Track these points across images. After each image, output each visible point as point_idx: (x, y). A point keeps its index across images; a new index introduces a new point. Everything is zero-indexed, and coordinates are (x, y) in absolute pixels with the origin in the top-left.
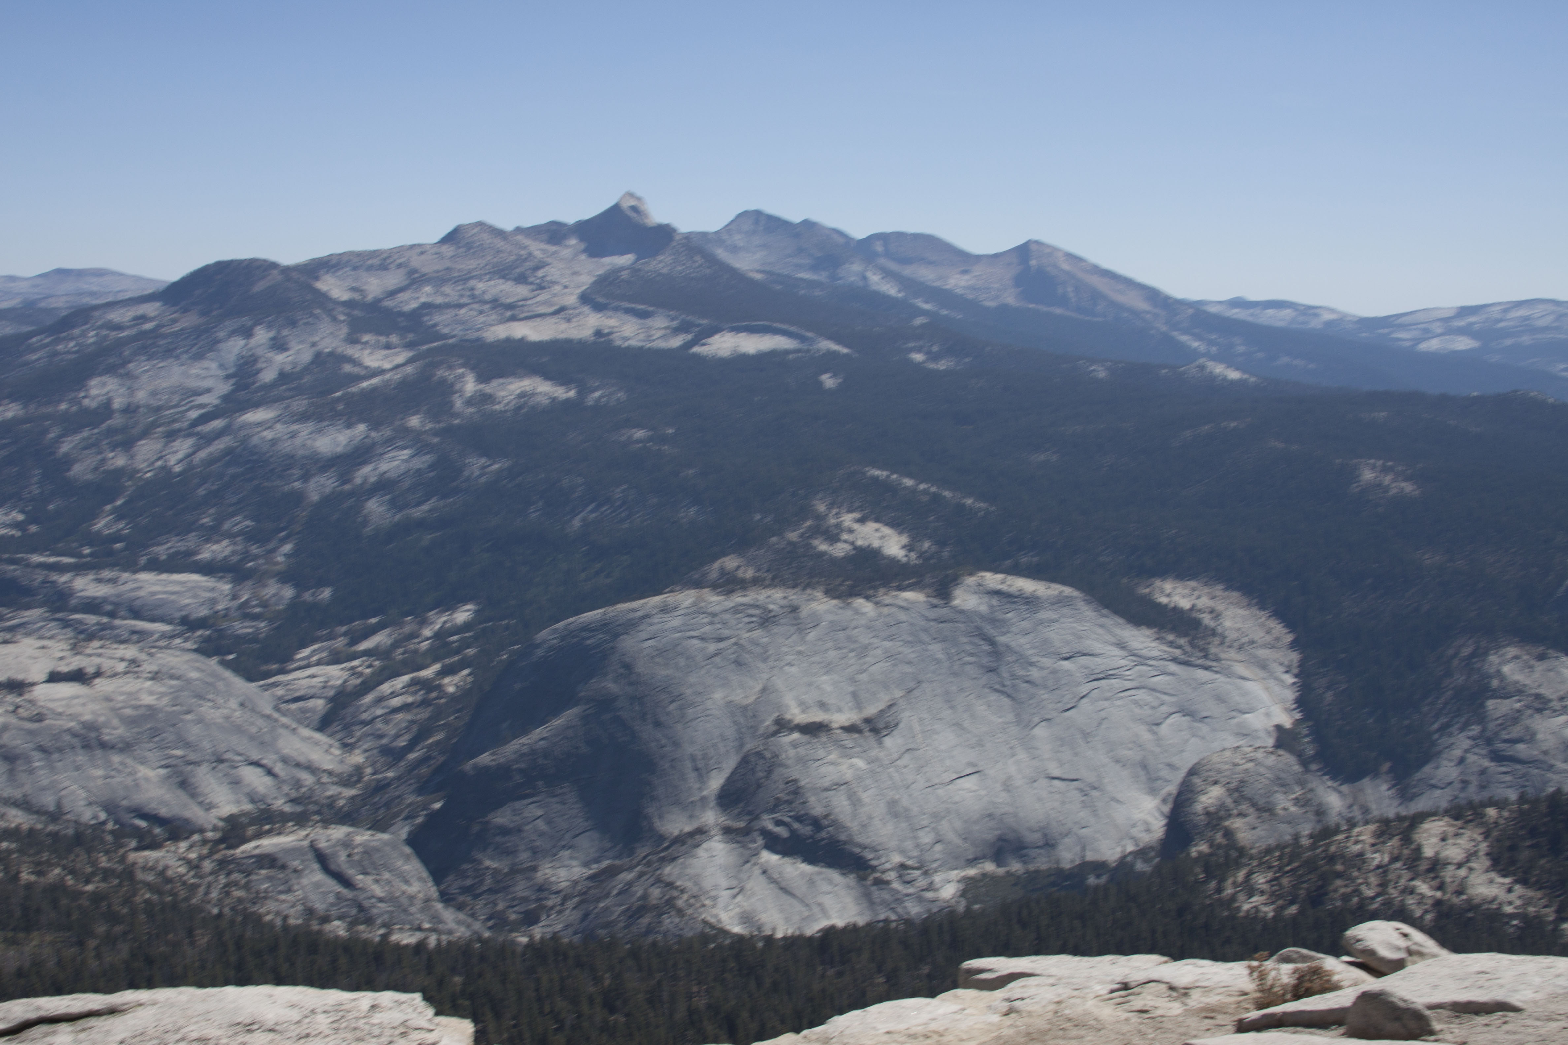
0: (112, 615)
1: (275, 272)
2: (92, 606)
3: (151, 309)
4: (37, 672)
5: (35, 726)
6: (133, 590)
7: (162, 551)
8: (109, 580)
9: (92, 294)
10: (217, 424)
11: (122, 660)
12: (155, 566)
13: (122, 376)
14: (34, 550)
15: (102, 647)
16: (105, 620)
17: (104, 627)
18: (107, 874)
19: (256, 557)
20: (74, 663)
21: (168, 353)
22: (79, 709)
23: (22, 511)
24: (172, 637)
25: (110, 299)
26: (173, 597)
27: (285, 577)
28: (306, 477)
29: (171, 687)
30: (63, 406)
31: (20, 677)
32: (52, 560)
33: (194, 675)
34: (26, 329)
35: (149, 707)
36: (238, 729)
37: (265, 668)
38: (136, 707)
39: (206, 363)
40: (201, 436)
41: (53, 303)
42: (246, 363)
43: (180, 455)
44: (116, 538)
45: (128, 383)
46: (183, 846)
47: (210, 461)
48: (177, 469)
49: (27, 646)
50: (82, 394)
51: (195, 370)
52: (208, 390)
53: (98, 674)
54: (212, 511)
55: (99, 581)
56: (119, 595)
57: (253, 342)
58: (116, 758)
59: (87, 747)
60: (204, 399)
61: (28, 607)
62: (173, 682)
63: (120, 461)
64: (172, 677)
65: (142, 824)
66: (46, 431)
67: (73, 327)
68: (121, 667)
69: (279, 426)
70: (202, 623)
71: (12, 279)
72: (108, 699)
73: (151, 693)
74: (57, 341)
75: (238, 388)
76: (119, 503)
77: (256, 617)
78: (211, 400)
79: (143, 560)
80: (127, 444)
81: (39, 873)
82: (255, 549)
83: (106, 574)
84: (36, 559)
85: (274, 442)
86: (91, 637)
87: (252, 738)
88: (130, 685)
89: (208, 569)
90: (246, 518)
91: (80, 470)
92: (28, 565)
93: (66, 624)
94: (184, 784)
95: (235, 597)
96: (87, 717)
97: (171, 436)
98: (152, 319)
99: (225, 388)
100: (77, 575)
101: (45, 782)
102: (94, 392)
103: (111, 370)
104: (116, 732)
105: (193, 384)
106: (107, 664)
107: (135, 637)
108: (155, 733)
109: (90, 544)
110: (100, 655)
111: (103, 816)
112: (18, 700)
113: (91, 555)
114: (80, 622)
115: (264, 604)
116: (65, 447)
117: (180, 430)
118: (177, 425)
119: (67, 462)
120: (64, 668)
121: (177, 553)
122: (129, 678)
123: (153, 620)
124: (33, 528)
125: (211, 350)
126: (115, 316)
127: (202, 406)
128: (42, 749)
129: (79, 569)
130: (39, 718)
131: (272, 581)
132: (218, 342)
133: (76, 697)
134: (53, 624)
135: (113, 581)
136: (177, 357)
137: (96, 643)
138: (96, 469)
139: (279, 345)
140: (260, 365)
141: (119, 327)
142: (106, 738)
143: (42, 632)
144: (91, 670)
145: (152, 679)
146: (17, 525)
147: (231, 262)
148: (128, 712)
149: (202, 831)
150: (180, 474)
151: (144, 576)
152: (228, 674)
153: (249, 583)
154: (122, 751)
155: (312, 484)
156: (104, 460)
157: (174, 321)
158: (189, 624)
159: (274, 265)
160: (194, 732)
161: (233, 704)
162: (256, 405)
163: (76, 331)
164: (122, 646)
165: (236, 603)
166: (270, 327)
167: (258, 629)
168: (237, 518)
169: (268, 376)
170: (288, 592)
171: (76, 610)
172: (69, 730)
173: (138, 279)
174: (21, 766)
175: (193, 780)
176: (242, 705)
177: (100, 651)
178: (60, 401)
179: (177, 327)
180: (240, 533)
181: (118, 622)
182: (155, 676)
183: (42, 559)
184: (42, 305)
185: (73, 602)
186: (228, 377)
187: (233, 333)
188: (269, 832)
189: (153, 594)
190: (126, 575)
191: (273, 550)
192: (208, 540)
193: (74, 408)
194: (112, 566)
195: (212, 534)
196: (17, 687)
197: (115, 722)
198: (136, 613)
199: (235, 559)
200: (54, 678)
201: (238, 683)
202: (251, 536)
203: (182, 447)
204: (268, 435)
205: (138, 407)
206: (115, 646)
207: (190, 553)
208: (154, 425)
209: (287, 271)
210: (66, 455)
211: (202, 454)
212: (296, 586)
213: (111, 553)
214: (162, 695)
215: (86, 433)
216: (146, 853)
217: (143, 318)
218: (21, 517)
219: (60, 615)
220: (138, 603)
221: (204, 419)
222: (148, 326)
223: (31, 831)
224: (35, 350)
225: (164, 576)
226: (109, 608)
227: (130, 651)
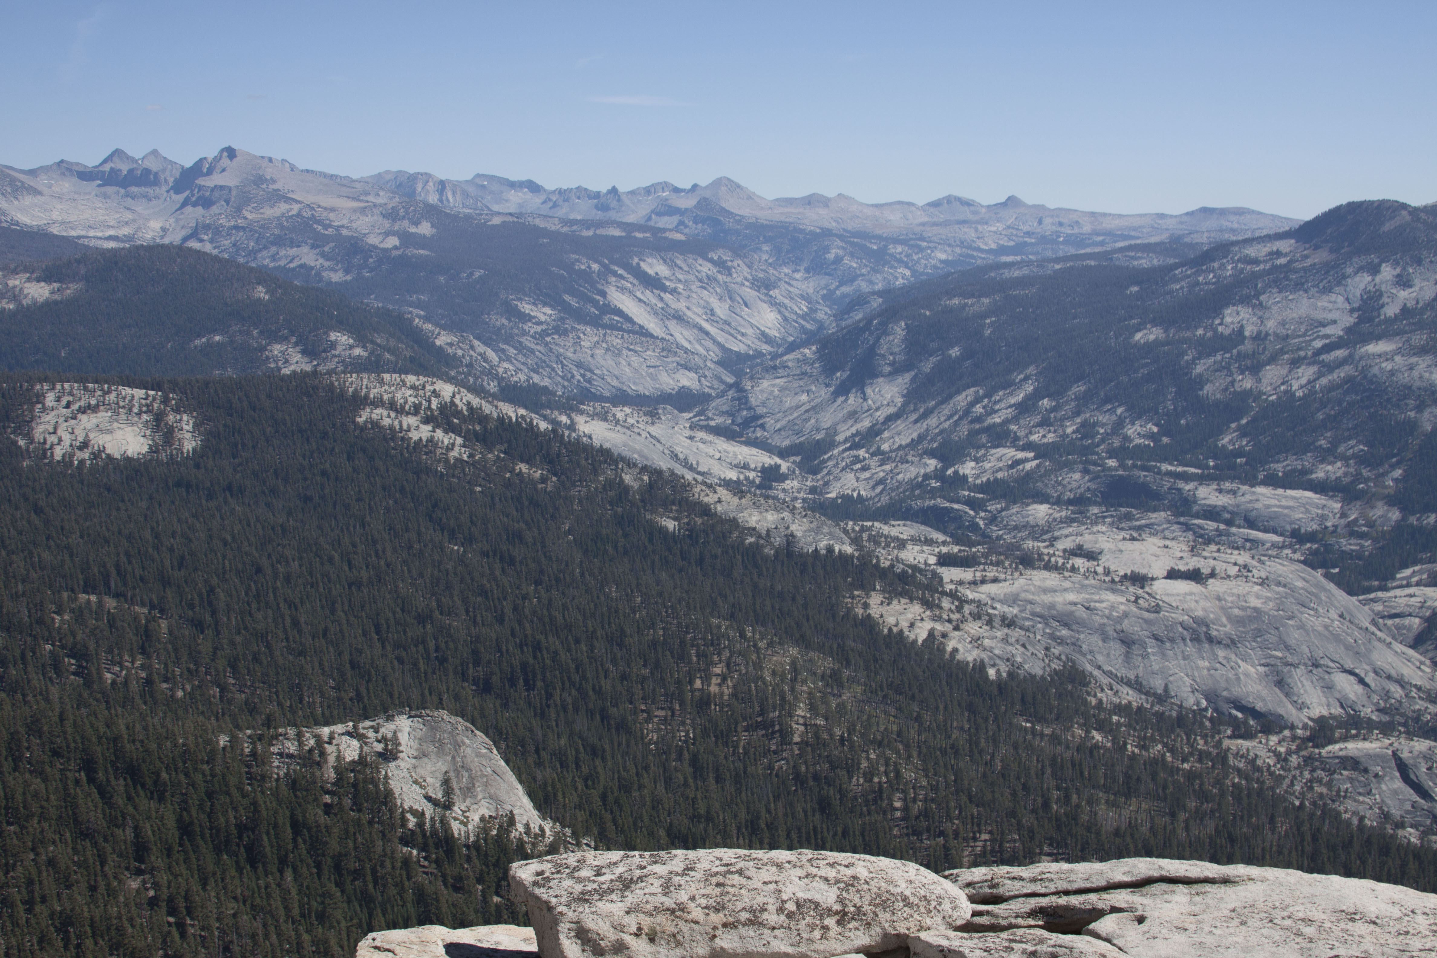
0: (1229, 523)
1: (1404, 213)
2: (1212, 513)
3: (1284, 246)
4: (1158, 568)
5: (1152, 616)
6: (1251, 502)
7: (1279, 468)
8: (1228, 492)
9: (1233, 231)
10: (1340, 353)
11: (1235, 564)
12: (1272, 481)
13: (1254, 307)
14: (1165, 460)
15: (1219, 551)
16: (1222, 527)
17: (1220, 533)
18: (1202, 756)
19: (1366, 480)
20: (1192, 563)
21: (1299, 286)
22: (1193, 605)
23: (1156, 425)
24: (1283, 547)
25: (1248, 235)
26: (1286, 511)
27: (1392, 501)
28: (1420, 408)
29: (1277, 593)
30: (1200, 332)
31: (1143, 571)
32: (1180, 469)
33: (1299, 584)
34: (1171, 261)
35: (1256, 609)
36: (1337, 638)
37: (1366, 584)
38: (1243, 609)
39: (1333, 297)
40: (1323, 364)
41: (1197, 238)
42: (1370, 298)
43: (1303, 381)
44: (1239, 453)
45: (1260, 313)
46: (1274, 739)
47: (1331, 388)
48: (1300, 394)
49: (1151, 544)
50: (1217, 322)
51: (1323, 302)
52: (1335, 322)
53: (1213, 575)
54: (1329, 434)
55: (1220, 491)
56: (1238, 506)
57: (1378, 279)
58: (1221, 653)
59: (1196, 639)
60: (1329, 330)
61: (1155, 510)
62: (1281, 589)
63: (1248, 383)
64: (1279, 584)
65: (1240, 715)
66: (1184, 353)
67: (1214, 260)
68: (1233, 571)
69: (1398, 359)
70: (1311, 537)
71: (1162, 216)
72: (1219, 599)
73: (1258, 597)
74: (1198, 273)
75: (1361, 320)
76: (1244, 421)
77: (1362, 536)
78: (1335, 331)
79: (1261, 476)
80: (1255, 370)
81: (1143, 747)
82: (1365, 472)
83: (1227, 485)
84: (1165, 467)
85: (1392, 373)
86: (1209, 541)
87: (1348, 647)
88: (1240, 587)
89: (1321, 488)
90: (1359, 442)
91: (1211, 390)
92: (1159, 472)
93: (1187, 527)
94: (1281, 683)
95: (1343, 515)
96: (1200, 613)
97: (1295, 363)
98: (1285, 255)
99: (1349, 320)
100: (1200, 485)
101: (1156, 667)
102: (1228, 320)
103: (1245, 301)
104: (1223, 629)
105: (1319, 315)
106: (1220, 567)
107: (1248, 545)
108: (1258, 633)
109: (1215, 458)
110: (1215, 559)
111: (1204, 703)
112: (1140, 592)
113: (1215, 467)
114: (1200, 527)
115: (1371, 524)
116: (1199, 369)
117: (1305, 358)
118: (1302, 353)
119: (1201, 382)
120: (1183, 568)
121: (1294, 470)
122: (1240, 581)
123: (1266, 531)
124: (1165, 440)
125: (1339, 284)
126: (1251, 251)
127: (1327, 336)
128: (1156, 638)
129: (1203, 479)
130: (1157, 609)
131: (1380, 504)
132: (1344, 277)
133: (1191, 594)
134: (1175, 527)
135: (1234, 493)
136: (1306, 291)
137: (1213, 547)
138: (1226, 389)
139: (1403, 282)
140: (1385, 299)
141: (1255, 262)
142: (1214, 633)
143: (1167, 533)
144: (1206, 571)
145: (1261, 585)
146: (1152, 436)
147: (1361, 203)
148: (1236, 611)
149: (1292, 727)
150: (1300, 399)
151: (1260, 490)
152: (1331, 586)
153: (1358, 503)
154: (1227, 646)
155: (1426, 414)
156: (1233, 383)
157: (1306, 257)
158: (1298, 537)
159: (1404, 206)
160: (1294, 636)
161: (1333, 614)
162: (1378, 338)
163: (1216, 265)
164: (1236, 552)
165: (1343, 522)
166: (1396, 263)
167: (1362, 546)
168: (1352, 442)
169: (1391, 311)
170: (1395, 515)
171: (1197, 516)
172: (1181, 624)
173: (1274, 217)
174: (1136, 650)
175: (1289, 680)
176: (1341, 616)
177: (1216, 555)
178: (1196, 328)
179: (1309, 262)
180: (1354, 456)
181: (1234, 530)
182: (1263, 582)
183: (1170, 468)
184: (1187, 240)
185: (1195, 508)
186: (1352, 311)
187: (1361, 269)
188: (1355, 737)
189: (1268, 507)
190: (1245, 488)
191: (1383, 475)
192: (1322, 462)
193: (1209, 334)
194: (1233, 479)
195: (1327, 455)
196: (1139, 579)
197: (1224, 620)
198: (1251, 524)
199: (1347, 480)
200: (1172, 575)
201: (1340, 595)
202: (1362, 460)
203: (1306, 373)
204: (1388, 366)
205: (1267, 334)
206: (1229, 551)
207: (1305, 472)
208: (1282, 352)
209: (1415, 212)
210: (1200, 375)
211: (1324, 381)
212: (1402, 510)
213: (1233, 467)
214: (1268, 599)
215: (1219, 357)
216: (1240, 741)
217: (1278, 254)
218: (1155, 429)
219: (1182, 519)
220: (1254, 513)
221: (1327, 348)
222: (1282, 261)
223: (1140, 709)
224: (1177, 280)
225: (1280, 491)
226: (1227, 516)
227: (1243, 557)
